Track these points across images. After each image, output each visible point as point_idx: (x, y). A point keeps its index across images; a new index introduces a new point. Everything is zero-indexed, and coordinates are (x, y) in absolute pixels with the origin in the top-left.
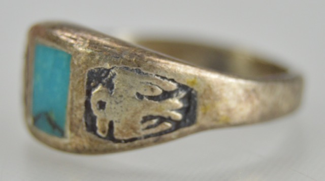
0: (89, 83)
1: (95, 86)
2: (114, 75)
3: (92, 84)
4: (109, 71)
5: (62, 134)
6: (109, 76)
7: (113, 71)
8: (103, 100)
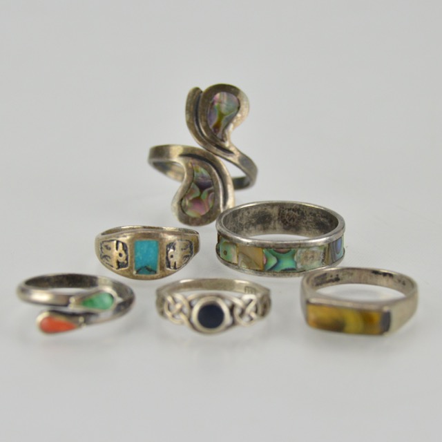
2: (176, 243)
3: (168, 249)
5: (155, 272)
6: (173, 244)
8: (172, 254)
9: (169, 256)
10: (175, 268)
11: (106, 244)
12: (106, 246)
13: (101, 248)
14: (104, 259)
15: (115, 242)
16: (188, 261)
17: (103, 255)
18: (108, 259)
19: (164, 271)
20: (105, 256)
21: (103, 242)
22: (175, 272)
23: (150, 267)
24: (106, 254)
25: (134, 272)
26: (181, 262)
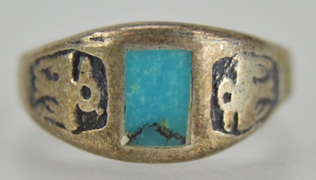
0: (214, 76)
1: (221, 79)
2: (236, 62)
3: (217, 77)
4: (231, 59)
5: (183, 141)
6: (231, 65)
7: (235, 58)
8: (229, 92)
9: (220, 95)
10: (235, 130)
11: (44, 65)
12: (46, 71)
13: (33, 79)
14: (39, 109)
15: (71, 56)
16: (268, 114)
17: (37, 96)
18: (52, 105)
19: (205, 136)
20: (43, 100)
21: (37, 61)
22: (234, 143)
23: (167, 125)
24: (46, 93)
25: (124, 140)
26: (250, 115)
